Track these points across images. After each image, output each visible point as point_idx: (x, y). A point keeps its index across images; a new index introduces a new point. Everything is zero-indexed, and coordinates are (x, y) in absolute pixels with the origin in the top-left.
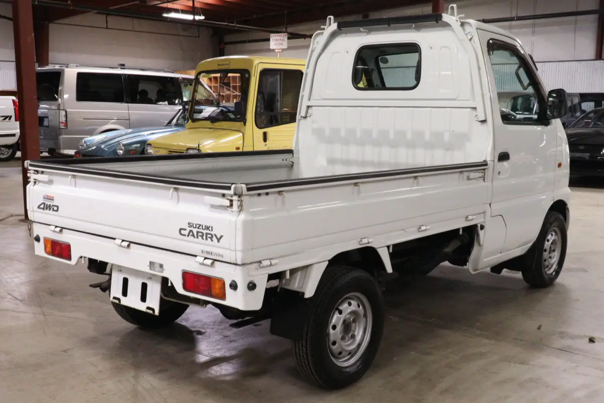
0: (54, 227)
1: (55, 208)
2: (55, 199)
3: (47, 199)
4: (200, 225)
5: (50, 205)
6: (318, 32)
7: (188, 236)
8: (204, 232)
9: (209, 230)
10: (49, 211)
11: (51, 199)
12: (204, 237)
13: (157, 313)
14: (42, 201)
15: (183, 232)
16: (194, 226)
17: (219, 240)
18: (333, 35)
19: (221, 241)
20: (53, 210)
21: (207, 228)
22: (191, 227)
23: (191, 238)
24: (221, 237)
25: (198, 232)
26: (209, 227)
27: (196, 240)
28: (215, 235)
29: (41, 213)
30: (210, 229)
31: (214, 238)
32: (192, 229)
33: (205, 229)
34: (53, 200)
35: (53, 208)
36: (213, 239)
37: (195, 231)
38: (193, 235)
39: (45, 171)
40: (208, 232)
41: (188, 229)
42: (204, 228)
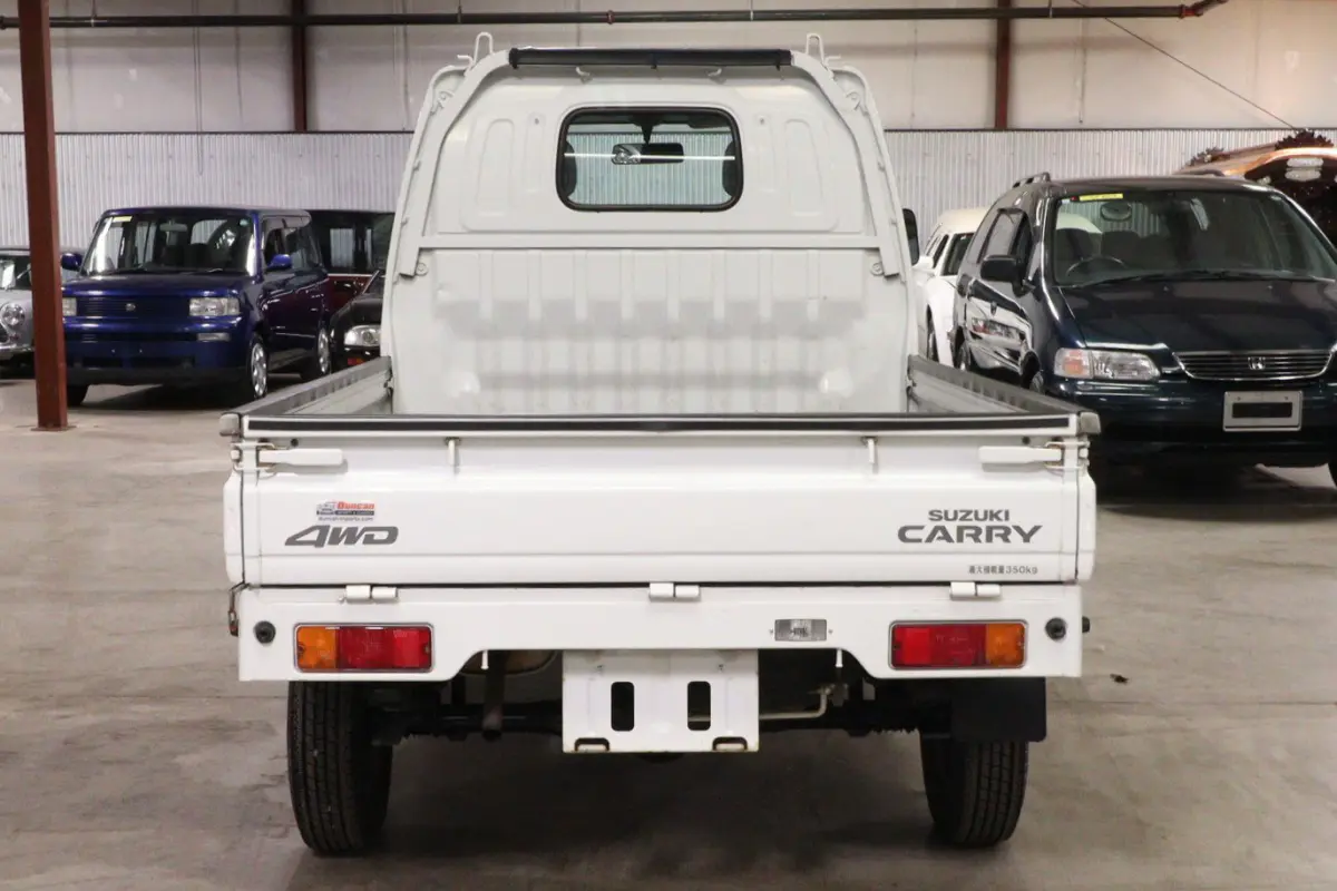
0: (368, 588)
2: (376, 510)
3: (337, 513)
4: (969, 513)
5: (352, 530)
6: (451, 68)
7: (930, 539)
8: (983, 525)
9: (999, 519)
11: (356, 513)
12: (983, 537)
13: (753, 744)
14: (314, 521)
15: (909, 534)
16: (951, 516)
17: (1027, 537)
18: (493, 77)
19: (1033, 538)
20: (370, 541)
21: (994, 515)
22: (940, 518)
23: (938, 544)
24: (1036, 529)
25: (960, 530)
26: (999, 512)
27: (955, 546)
28: (1018, 529)
30: (1002, 515)
31: (1015, 536)
32: (943, 523)
33: (985, 519)
34: (372, 513)
35: (371, 536)
36: (1010, 537)
37: (952, 528)
38: (947, 537)
39: (301, 438)
40: (995, 523)
41: (930, 526)
42: (981, 516)
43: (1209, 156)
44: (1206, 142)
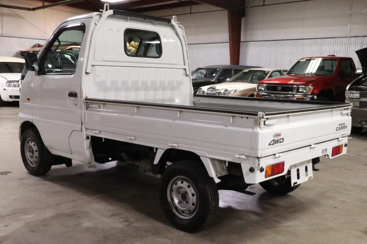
0: (279, 154)
1: (282, 140)
2: (282, 134)
3: (276, 136)
5: (278, 140)
7: (339, 130)
10: (278, 144)
11: (279, 135)
14: (273, 138)
15: (337, 129)
20: (280, 142)
21: (344, 124)
24: (347, 126)
25: (341, 127)
29: (273, 147)
35: (280, 141)
36: (345, 128)
39: (269, 118)
43: (37, 46)
44: (36, 42)
